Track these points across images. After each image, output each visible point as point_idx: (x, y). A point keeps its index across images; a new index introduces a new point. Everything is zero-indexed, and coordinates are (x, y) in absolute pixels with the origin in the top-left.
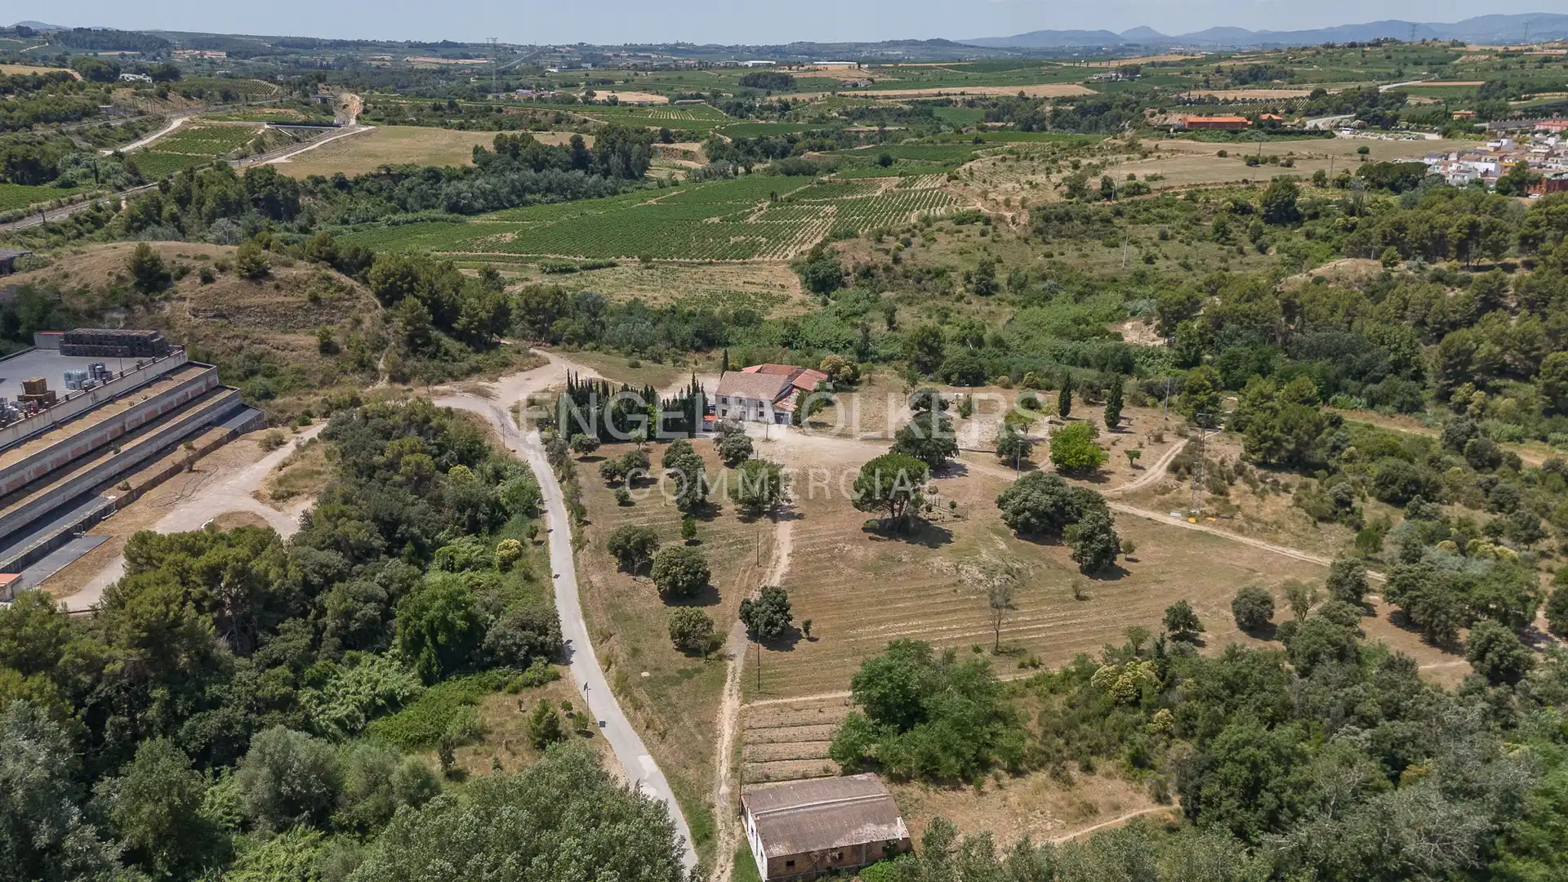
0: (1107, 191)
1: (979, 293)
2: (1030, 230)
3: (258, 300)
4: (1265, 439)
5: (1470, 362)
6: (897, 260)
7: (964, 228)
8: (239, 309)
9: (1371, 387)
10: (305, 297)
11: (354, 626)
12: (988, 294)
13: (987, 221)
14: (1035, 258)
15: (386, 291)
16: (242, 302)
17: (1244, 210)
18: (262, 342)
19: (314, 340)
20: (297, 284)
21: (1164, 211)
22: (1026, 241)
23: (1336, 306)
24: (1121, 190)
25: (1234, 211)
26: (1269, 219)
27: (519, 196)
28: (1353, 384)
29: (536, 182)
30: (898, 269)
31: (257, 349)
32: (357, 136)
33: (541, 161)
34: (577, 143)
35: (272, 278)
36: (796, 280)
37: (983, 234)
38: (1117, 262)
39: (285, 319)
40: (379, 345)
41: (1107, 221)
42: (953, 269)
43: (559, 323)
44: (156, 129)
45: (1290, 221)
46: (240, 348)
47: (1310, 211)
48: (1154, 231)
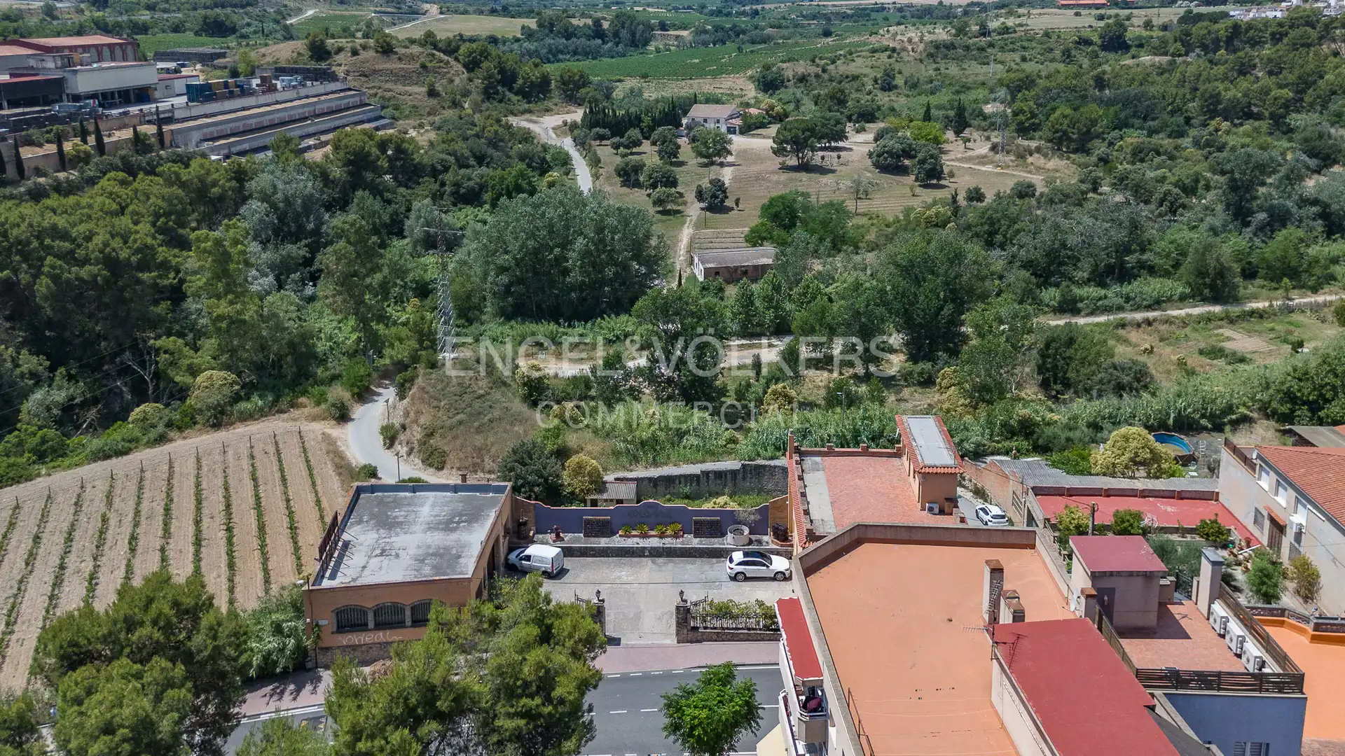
0: (984, 32)
1: (883, 89)
2: (924, 55)
3: (388, 66)
4: (1057, 131)
5: (1219, 102)
6: (824, 71)
7: (877, 55)
8: (375, 71)
9: (1151, 123)
10: (418, 65)
11: (462, 191)
12: (890, 90)
13: (894, 50)
14: (927, 71)
15: (470, 62)
16: (377, 67)
17: (1087, 42)
18: (390, 90)
19: (424, 89)
20: (412, 58)
21: (1026, 44)
22: (921, 61)
23: (1133, 79)
24: (994, 31)
25: (1079, 43)
26: (1104, 48)
27: (554, 56)
28: (1137, 122)
29: (567, 47)
30: (826, 76)
31: (388, 94)
32: (438, 20)
33: (569, 34)
34: (597, 23)
35: (396, 53)
36: (752, 86)
37: (889, 57)
38: (986, 74)
39: (405, 78)
40: (466, 94)
41: (982, 49)
42: (865, 76)
43: (583, 91)
44: (296, 15)
45: (1120, 48)
46: (376, 95)
47: (1136, 43)
48: (1017, 57)
